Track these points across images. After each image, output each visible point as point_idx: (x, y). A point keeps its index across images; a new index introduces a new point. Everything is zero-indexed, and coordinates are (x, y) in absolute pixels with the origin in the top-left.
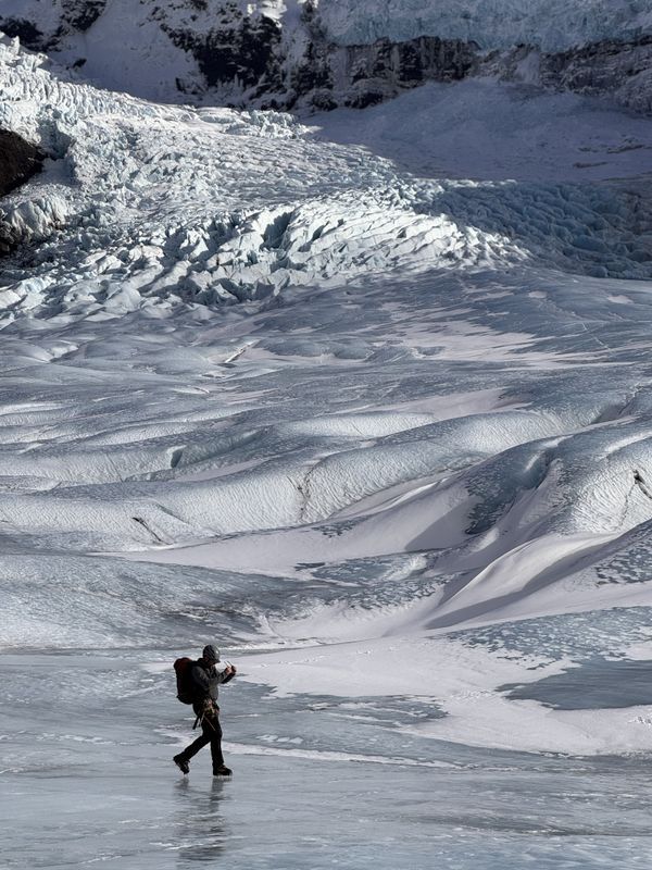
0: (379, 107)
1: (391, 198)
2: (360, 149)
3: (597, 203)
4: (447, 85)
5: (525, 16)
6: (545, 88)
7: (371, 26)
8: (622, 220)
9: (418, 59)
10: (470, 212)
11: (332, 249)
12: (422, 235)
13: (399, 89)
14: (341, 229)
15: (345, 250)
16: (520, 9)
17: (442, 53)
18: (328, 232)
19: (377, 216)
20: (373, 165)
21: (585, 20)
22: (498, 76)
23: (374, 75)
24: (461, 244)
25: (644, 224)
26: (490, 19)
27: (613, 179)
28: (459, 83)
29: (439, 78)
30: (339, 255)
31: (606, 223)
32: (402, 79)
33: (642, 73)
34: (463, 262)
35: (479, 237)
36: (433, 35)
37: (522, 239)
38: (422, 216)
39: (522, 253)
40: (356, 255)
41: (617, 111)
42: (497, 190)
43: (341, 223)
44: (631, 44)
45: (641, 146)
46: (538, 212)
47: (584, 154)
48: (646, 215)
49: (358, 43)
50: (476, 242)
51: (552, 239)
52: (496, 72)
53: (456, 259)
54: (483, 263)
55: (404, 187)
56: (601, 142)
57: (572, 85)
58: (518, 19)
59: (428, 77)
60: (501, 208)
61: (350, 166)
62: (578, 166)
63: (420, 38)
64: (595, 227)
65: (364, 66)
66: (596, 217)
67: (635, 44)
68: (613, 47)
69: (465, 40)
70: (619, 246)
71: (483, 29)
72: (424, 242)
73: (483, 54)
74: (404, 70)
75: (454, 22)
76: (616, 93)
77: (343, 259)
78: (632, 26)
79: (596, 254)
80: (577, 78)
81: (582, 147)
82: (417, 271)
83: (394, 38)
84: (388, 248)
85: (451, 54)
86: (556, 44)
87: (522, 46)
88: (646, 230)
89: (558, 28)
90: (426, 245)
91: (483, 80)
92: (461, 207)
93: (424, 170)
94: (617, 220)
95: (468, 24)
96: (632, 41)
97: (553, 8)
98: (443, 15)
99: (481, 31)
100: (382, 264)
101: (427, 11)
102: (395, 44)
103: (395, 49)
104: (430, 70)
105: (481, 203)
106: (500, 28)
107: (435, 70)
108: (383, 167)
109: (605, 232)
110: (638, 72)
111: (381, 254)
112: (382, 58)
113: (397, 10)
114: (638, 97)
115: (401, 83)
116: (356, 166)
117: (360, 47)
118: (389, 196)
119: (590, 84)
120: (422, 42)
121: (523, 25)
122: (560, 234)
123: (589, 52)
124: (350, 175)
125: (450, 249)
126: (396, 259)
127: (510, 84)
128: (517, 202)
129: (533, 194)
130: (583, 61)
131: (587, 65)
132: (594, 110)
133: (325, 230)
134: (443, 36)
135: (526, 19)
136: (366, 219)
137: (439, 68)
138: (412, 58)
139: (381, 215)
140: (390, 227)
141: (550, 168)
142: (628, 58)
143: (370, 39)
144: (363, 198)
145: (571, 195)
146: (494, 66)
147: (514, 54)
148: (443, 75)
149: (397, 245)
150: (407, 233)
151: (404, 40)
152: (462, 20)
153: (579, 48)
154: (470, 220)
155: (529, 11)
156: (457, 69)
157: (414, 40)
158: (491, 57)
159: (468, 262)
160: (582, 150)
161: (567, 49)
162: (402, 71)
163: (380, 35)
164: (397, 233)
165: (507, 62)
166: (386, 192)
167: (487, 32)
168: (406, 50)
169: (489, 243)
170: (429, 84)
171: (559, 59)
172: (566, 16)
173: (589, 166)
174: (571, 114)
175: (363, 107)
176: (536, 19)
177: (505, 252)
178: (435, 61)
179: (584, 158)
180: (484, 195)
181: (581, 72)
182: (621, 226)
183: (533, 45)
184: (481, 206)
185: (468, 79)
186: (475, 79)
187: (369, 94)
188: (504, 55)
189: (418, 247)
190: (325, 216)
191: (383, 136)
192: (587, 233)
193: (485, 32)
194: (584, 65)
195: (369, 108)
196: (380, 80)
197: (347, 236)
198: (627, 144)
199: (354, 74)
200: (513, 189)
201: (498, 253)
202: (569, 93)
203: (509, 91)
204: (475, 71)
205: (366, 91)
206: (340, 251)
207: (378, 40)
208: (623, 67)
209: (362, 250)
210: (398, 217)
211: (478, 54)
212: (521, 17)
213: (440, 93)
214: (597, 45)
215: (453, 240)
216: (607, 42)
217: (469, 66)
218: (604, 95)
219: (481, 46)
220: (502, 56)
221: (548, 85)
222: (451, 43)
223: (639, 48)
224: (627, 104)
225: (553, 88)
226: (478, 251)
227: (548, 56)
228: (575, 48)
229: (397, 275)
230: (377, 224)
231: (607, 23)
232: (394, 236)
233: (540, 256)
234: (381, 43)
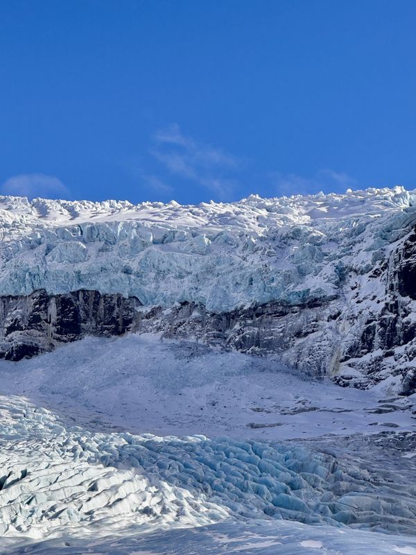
0: (35, 360)
1: (74, 450)
2: (23, 400)
3: (292, 462)
4: (107, 340)
5: (190, 273)
6: (211, 347)
7: (27, 277)
8: (322, 479)
9: (76, 312)
10: (161, 466)
11: (19, 501)
12: (115, 488)
13: (55, 342)
14: (26, 480)
15: (33, 503)
16: (183, 266)
17: (101, 306)
18: (13, 483)
19: (62, 468)
20: (38, 418)
21: (251, 280)
22: (161, 333)
23: (30, 326)
24: (156, 500)
25: (344, 485)
26: (153, 275)
27: (295, 440)
28: (120, 339)
29: (98, 332)
30: (28, 507)
31: (304, 483)
32: (58, 332)
33: (311, 336)
34: (164, 518)
35: (175, 492)
36: (93, 288)
37: (220, 496)
38: (111, 469)
39: (223, 511)
40: (46, 508)
41: (287, 373)
42: (186, 445)
43: (25, 474)
44: (298, 306)
45: (315, 409)
46: (233, 468)
47: (257, 415)
48: (345, 475)
49: (13, 294)
50: (173, 497)
51: (251, 496)
52: (159, 329)
53: (155, 515)
54: (183, 519)
55: (84, 439)
56: (274, 403)
57: (239, 345)
58: (181, 277)
59: (87, 331)
60: (194, 464)
61: (15, 418)
62: (252, 426)
63: (78, 292)
64: (293, 486)
65: (19, 317)
66: (292, 475)
67: (302, 306)
68: (280, 308)
69: (126, 295)
70: (321, 507)
71: (145, 285)
72: (117, 497)
73: (145, 310)
74: (60, 323)
75: (115, 276)
76: (285, 355)
77: (33, 512)
78: (300, 288)
79: (300, 514)
80: (244, 338)
81: (255, 408)
82: (117, 526)
83: (53, 289)
84: (80, 502)
85: (111, 309)
86: (221, 303)
87: (184, 303)
88: (347, 491)
89: (224, 287)
90: (120, 500)
91: (145, 336)
92: (151, 461)
93: (94, 425)
94: (316, 480)
95: (129, 279)
96: (300, 303)
97: (218, 267)
98: (103, 269)
99: (143, 287)
100: (77, 518)
101: (86, 264)
102: (52, 296)
103: (53, 301)
104: (88, 324)
105: (170, 458)
106: (162, 284)
107: (94, 325)
108: (48, 420)
109: (303, 491)
110: (306, 334)
111: (73, 507)
112: (38, 310)
113: (55, 262)
114: (308, 359)
115: (58, 336)
116: (20, 418)
117: (16, 298)
118: (70, 447)
119: (258, 344)
120: (81, 295)
121: (187, 282)
122: (258, 492)
123: (256, 312)
124: (15, 427)
125: (145, 504)
126: (90, 513)
127: (174, 341)
128: (208, 457)
129: (224, 449)
130: (249, 322)
131: (253, 325)
132: (263, 370)
133: (9, 481)
134: (103, 289)
135: (190, 276)
136: (51, 471)
137: (98, 323)
138: (70, 311)
139: (67, 467)
140: (79, 479)
141: (225, 427)
142: (296, 320)
143: (26, 290)
144: (42, 449)
145: (265, 452)
146: (157, 322)
147: (177, 311)
148: (103, 329)
149: (90, 499)
150: (98, 486)
151: (62, 292)
152: (123, 275)
153: (245, 308)
154: (162, 474)
155: (192, 269)
156: (117, 324)
157: (73, 293)
158: (153, 313)
159: (170, 517)
160: (254, 410)
161: (233, 309)
162: (59, 324)
163: (37, 286)
164: (87, 485)
165: (170, 319)
166: (66, 444)
167: (150, 287)
168: (64, 303)
169: (187, 499)
170: (88, 339)
171: (224, 319)
172: (230, 276)
173: (263, 426)
174: (240, 374)
175: (17, 359)
176: (200, 277)
177: (205, 509)
178: (94, 315)
179: (257, 418)
180: (172, 449)
181: (248, 332)
182: (320, 486)
183: (196, 302)
184: (172, 461)
185: (128, 335)
186: (136, 335)
187: (24, 346)
188: (167, 312)
189: (112, 501)
190: (7, 466)
191: (41, 389)
192: (286, 492)
193: (147, 288)
194: (251, 325)
195: (24, 361)
196: (35, 332)
197: (33, 487)
198: (300, 406)
199: (7, 325)
200: (203, 445)
201: (198, 510)
202: (235, 353)
203: (173, 348)
204: (136, 326)
205: (20, 343)
206: (28, 503)
207: (35, 291)
208: (291, 329)
209: (52, 504)
210: (87, 469)
211: (139, 309)
212: (184, 274)
213: (100, 347)
214: (264, 306)
215: (149, 495)
216: (274, 303)
217: (130, 321)
218: (272, 357)
219: (143, 303)
220: (165, 312)
221: (214, 344)
222: (111, 298)
223: (307, 310)
224: (296, 366)
225: (219, 347)
226: (176, 507)
227: (213, 315)
228: (241, 308)
229: (95, 530)
230: (64, 476)
231: (274, 284)
232: (85, 488)
233: (242, 514)
234: (38, 294)
